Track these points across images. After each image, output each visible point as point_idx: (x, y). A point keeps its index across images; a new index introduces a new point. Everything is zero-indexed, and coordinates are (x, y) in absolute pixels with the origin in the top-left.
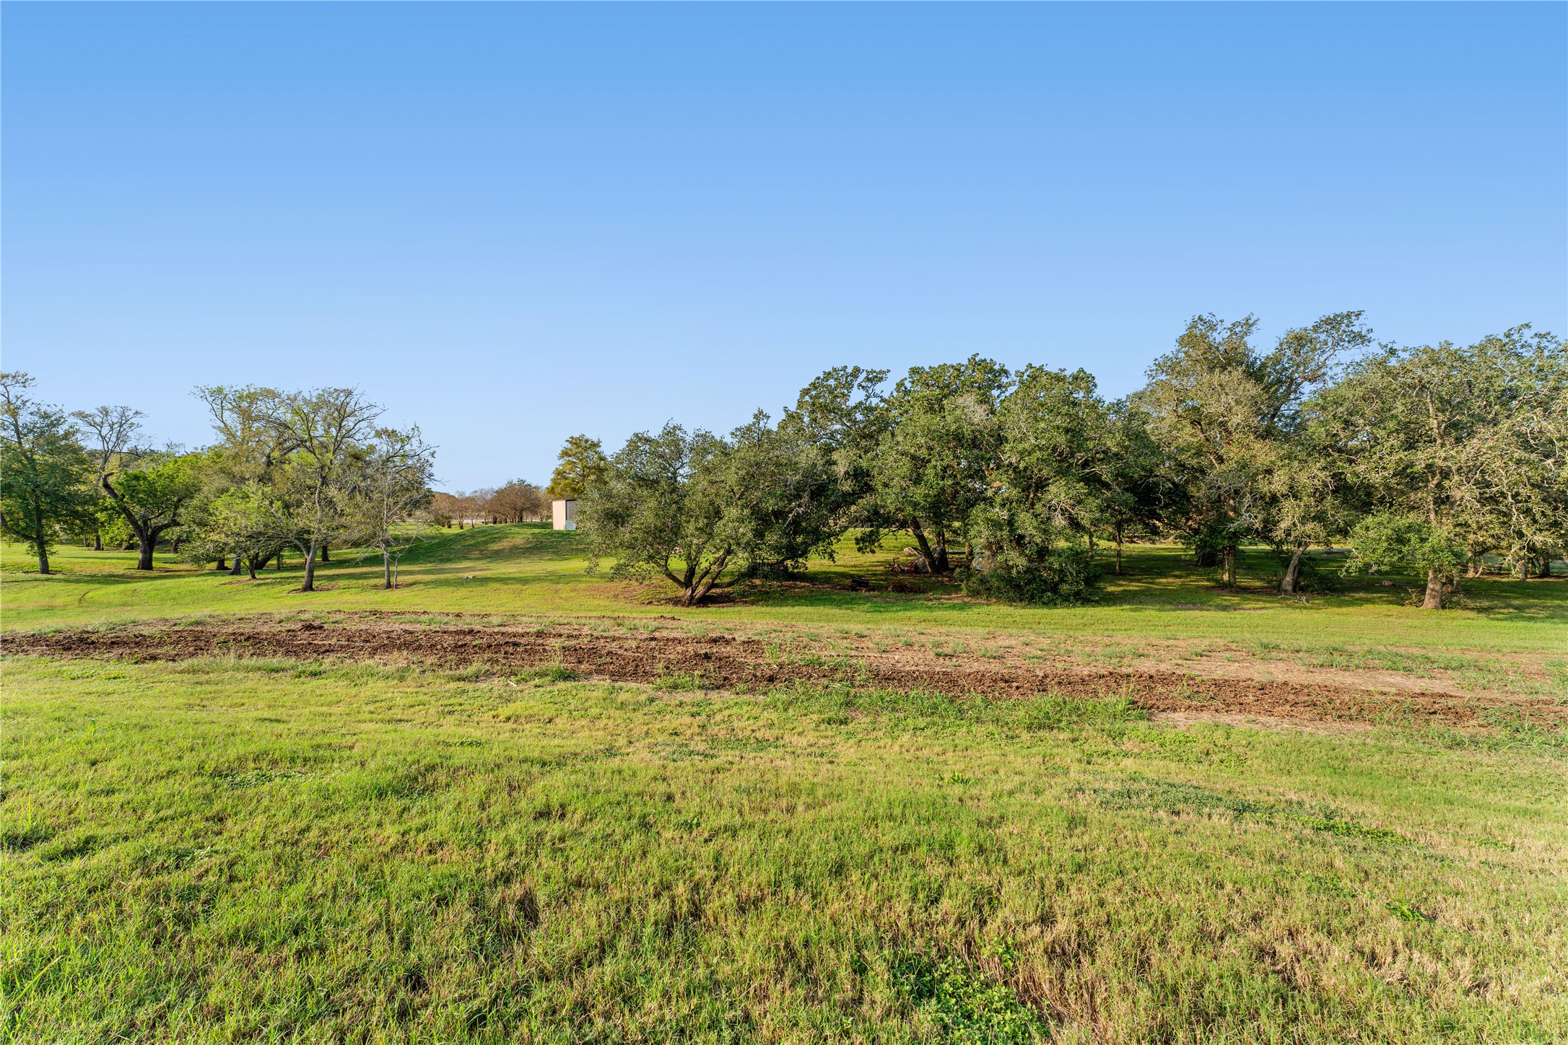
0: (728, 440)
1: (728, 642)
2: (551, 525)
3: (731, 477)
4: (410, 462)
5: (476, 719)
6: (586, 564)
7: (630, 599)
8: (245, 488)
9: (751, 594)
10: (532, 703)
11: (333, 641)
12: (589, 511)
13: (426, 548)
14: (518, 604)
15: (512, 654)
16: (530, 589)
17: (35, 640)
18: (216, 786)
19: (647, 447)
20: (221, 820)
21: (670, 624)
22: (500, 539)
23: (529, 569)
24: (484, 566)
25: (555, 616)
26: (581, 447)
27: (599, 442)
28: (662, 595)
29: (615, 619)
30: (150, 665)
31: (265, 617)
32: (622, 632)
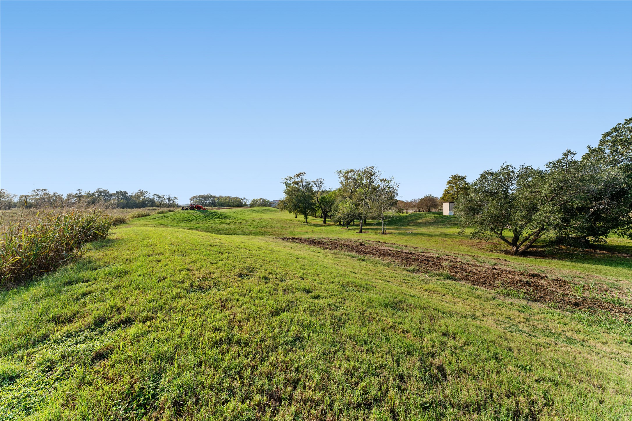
0: (543, 169)
1: (542, 278)
2: (442, 213)
3: (546, 189)
4: (390, 190)
5: (414, 287)
6: (458, 230)
7: (481, 248)
8: (346, 200)
9: (558, 254)
10: (436, 286)
11: (368, 250)
12: (460, 207)
13: (395, 221)
14: (429, 244)
15: (427, 264)
16: (433, 239)
17: (305, 240)
18: (343, 289)
19: (491, 177)
20: (345, 300)
21: (503, 263)
22: (421, 218)
23: (433, 231)
24: (415, 229)
25: (445, 251)
26: (456, 179)
27: (465, 176)
28: (499, 248)
29: (473, 256)
30: (326, 250)
31: (350, 240)
32: (476, 263)
